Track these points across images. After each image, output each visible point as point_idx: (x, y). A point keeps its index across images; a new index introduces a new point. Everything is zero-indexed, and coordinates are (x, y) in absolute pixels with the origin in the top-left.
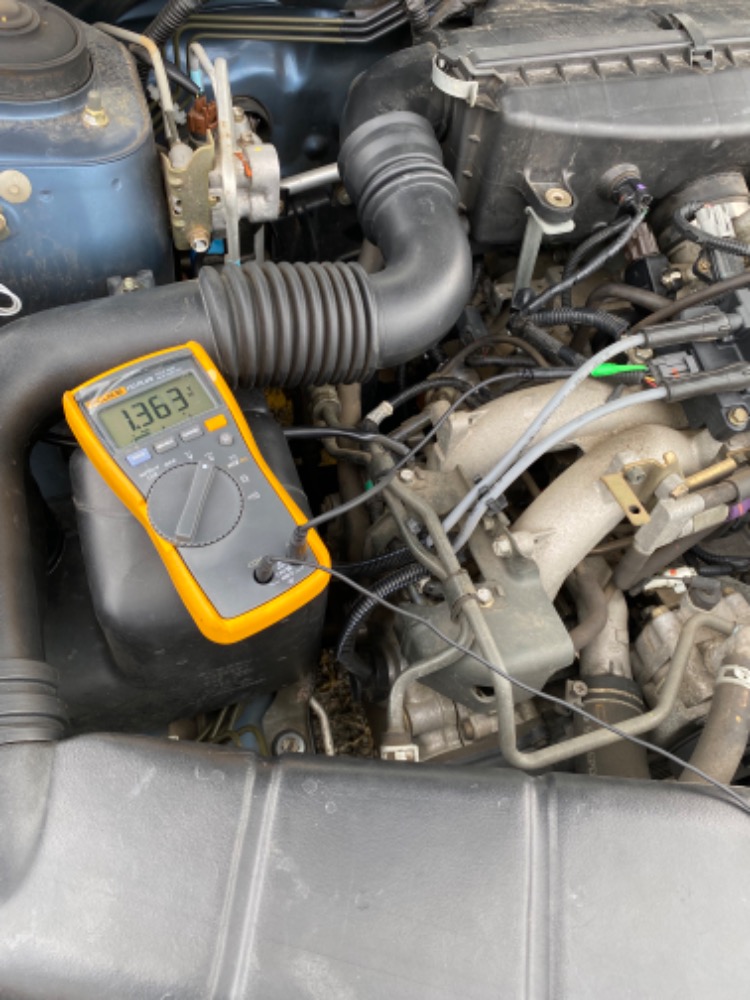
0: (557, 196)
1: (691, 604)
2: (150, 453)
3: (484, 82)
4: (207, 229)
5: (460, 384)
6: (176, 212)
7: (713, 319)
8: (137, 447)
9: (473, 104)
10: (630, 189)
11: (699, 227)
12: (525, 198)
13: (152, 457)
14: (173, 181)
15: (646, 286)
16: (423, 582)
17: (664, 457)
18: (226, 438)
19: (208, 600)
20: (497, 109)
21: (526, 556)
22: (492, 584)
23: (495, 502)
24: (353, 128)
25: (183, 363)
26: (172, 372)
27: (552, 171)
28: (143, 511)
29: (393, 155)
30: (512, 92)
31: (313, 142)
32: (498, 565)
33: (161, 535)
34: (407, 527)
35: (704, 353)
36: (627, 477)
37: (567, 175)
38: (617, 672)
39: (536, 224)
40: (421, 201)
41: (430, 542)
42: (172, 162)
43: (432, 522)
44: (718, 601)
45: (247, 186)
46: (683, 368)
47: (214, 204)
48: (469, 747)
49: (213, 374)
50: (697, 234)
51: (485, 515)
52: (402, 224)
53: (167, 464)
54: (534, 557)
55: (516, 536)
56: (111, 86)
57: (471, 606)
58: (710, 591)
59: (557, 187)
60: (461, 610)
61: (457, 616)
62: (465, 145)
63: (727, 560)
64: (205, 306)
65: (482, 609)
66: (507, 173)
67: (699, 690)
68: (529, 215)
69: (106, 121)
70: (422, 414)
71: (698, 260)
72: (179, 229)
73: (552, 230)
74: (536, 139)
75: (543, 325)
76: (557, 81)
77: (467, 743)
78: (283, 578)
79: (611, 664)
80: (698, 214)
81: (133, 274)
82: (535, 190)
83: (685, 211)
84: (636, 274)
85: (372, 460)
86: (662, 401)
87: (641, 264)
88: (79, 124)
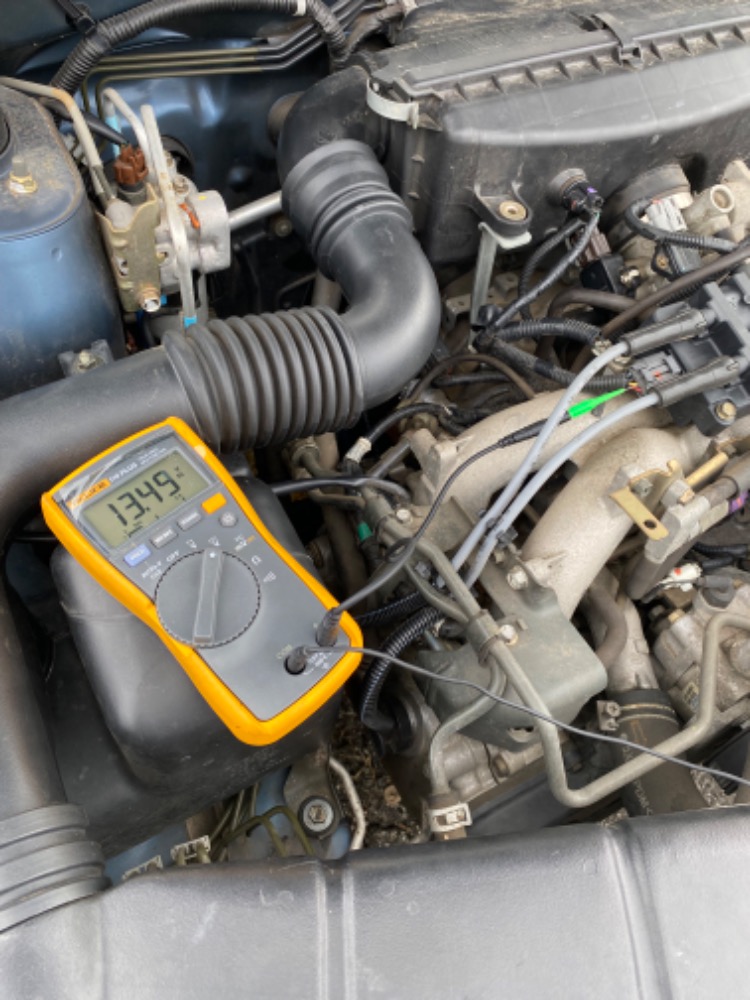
0: (511, 209)
1: (705, 604)
2: (150, 549)
3: (423, 102)
4: (155, 286)
5: (433, 409)
6: (122, 274)
7: (689, 317)
8: (133, 544)
9: (415, 126)
10: (581, 194)
11: (651, 223)
12: (477, 214)
13: (152, 553)
14: (117, 243)
15: (606, 287)
16: (438, 625)
17: (668, 465)
18: (228, 519)
19: (242, 703)
20: (440, 129)
21: (541, 584)
22: (513, 619)
23: (504, 535)
24: (293, 164)
25: (167, 441)
26: (155, 454)
27: (501, 184)
28: (153, 616)
29: (341, 187)
30: (453, 110)
31: (237, 174)
32: (515, 598)
33: (177, 639)
34: (415, 571)
35: (684, 352)
36: (633, 490)
37: (516, 186)
38: (645, 685)
39: (491, 237)
40: (378, 231)
41: (441, 583)
42: (111, 220)
43: (441, 561)
44: (733, 597)
45: (197, 238)
46: (664, 369)
47: (162, 260)
48: (504, 784)
49: (202, 450)
50: (654, 232)
51: (496, 547)
52: (362, 258)
53: (172, 558)
54: (549, 584)
55: (529, 565)
56: (32, 148)
57: (499, 647)
58: (723, 589)
59: (508, 199)
60: (490, 653)
61: (486, 660)
62: (409, 168)
63: (725, 550)
64: (178, 376)
65: (510, 647)
66: (456, 191)
67: (731, 692)
68: (484, 229)
69: (34, 188)
70: (400, 444)
71: (655, 256)
72: (127, 291)
73: (509, 244)
74: (483, 154)
75: (513, 339)
76: (497, 94)
77: (502, 780)
78: (317, 664)
79: (637, 677)
80: (648, 210)
81: (87, 347)
82: (488, 205)
83: (635, 209)
84: (593, 276)
85: (366, 505)
86: (654, 408)
87: (597, 265)
88: (5, 193)
